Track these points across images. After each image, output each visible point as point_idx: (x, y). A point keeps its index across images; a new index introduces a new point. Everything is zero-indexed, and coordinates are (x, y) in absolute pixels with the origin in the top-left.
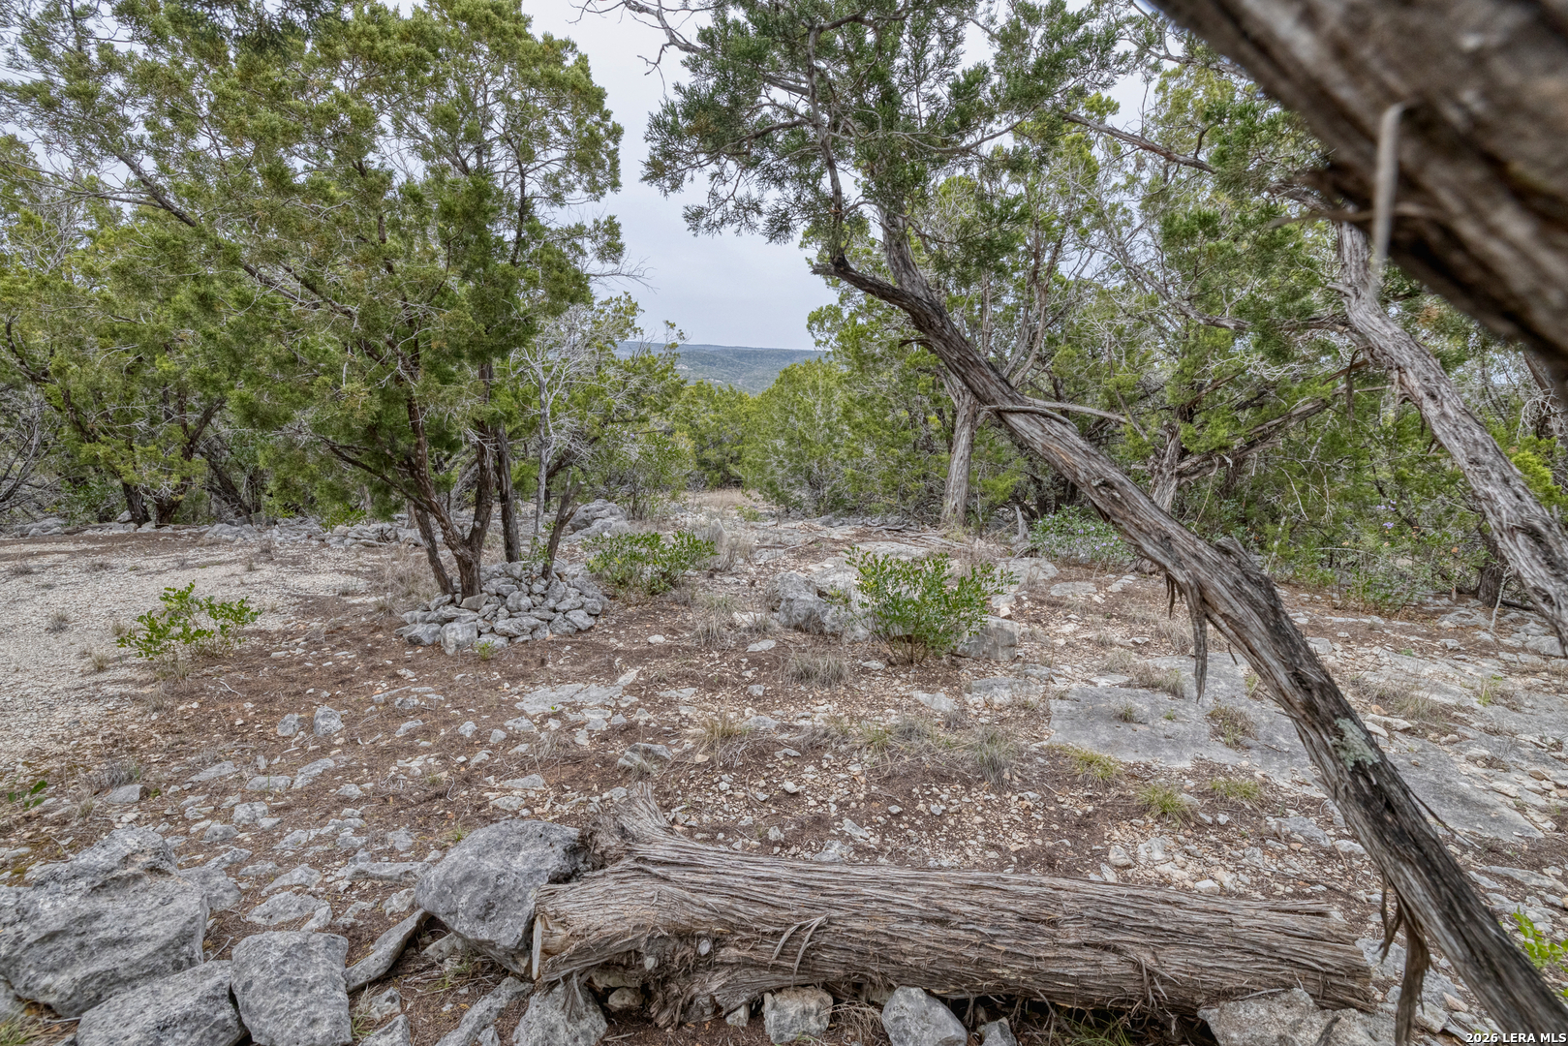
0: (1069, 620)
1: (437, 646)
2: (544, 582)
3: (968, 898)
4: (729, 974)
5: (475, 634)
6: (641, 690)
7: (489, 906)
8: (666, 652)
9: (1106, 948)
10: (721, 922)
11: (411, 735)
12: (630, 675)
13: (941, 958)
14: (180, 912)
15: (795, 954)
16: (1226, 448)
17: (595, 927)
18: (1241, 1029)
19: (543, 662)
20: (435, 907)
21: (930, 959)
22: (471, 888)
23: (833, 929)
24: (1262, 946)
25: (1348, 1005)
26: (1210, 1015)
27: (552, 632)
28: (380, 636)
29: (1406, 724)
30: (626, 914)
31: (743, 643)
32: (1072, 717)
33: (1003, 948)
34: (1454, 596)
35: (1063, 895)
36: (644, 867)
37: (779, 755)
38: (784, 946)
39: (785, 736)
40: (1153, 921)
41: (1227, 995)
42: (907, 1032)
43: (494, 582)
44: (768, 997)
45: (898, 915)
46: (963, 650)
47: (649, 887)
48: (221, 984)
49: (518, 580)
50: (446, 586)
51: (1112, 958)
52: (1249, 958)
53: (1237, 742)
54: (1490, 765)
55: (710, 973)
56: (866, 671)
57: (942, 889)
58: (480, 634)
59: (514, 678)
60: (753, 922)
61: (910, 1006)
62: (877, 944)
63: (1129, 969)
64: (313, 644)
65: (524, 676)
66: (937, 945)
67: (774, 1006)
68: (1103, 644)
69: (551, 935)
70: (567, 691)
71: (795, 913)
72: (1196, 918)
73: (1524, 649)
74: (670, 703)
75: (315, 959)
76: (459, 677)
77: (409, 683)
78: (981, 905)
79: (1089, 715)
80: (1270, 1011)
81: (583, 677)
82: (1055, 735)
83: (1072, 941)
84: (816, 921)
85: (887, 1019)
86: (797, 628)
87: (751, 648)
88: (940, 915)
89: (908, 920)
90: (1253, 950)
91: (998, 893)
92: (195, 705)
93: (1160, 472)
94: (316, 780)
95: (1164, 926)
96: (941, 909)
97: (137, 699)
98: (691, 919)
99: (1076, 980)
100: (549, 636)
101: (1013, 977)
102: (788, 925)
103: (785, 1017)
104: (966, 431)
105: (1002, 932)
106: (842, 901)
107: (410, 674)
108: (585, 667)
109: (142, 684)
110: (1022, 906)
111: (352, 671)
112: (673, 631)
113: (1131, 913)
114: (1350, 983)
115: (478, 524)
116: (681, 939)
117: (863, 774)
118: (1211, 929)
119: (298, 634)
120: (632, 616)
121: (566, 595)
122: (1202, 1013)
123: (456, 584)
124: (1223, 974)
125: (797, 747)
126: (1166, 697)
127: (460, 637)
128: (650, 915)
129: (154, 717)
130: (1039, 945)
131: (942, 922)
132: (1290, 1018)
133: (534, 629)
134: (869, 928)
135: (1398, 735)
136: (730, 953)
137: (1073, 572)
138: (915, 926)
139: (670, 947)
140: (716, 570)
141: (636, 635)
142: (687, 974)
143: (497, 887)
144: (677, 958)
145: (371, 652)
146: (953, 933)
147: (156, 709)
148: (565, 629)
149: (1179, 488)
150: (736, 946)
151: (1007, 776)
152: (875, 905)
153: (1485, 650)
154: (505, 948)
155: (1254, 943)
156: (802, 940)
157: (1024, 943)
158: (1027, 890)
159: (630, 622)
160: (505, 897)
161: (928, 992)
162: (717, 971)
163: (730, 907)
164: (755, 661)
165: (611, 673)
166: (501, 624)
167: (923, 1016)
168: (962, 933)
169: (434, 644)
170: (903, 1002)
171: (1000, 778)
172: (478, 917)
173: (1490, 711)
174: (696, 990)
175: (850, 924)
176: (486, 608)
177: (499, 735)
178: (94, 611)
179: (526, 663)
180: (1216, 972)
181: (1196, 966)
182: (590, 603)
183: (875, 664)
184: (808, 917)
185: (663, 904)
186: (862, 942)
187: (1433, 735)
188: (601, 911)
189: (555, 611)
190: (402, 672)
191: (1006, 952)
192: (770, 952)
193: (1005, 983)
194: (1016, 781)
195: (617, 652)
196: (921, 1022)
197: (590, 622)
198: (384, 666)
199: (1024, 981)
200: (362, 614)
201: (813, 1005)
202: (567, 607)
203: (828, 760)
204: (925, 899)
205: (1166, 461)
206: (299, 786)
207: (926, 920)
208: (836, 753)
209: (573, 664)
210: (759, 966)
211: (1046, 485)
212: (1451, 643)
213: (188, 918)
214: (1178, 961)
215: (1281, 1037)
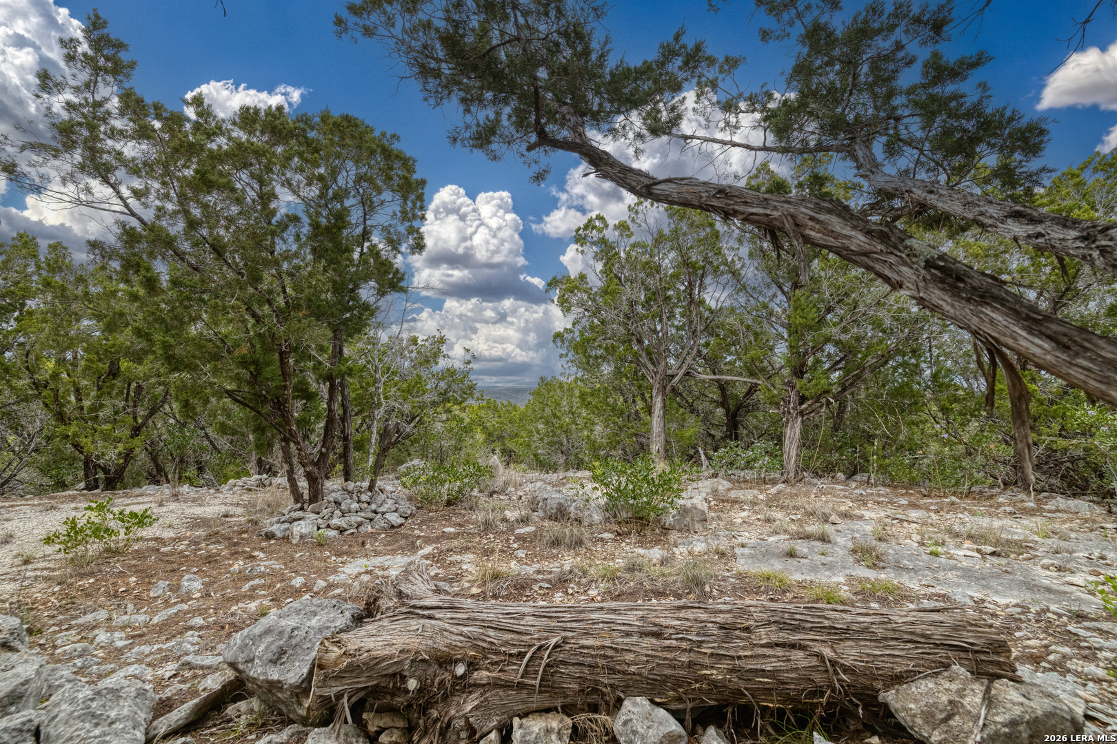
0: (744, 510)
1: (286, 539)
2: (369, 494)
3: (676, 615)
4: (482, 694)
5: (316, 528)
6: (434, 557)
7: (282, 652)
8: (456, 535)
9: (793, 646)
10: (475, 647)
11: (254, 588)
12: (428, 549)
13: (658, 665)
14: (17, 676)
15: (536, 672)
16: (827, 392)
17: (365, 649)
18: (916, 701)
19: (363, 544)
20: (236, 658)
21: (649, 666)
22: (269, 639)
23: (567, 647)
24: (918, 635)
25: (999, 677)
26: (890, 697)
27: (372, 527)
28: (245, 536)
29: (993, 549)
30: (395, 642)
31: (511, 529)
32: (752, 557)
33: (709, 651)
34: (1002, 486)
35: (753, 609)
36: (414, 612)
37: (536, 587)
38: (527, 666)
39: (540, 577)
40: (827, 623)
41: (899, 679)
42: (635, 732)
43: (333, 494)
44: (516, 721)
45: (621, 631)
46: (670, 525)
47: (415, 624)
48: (30, 721)
49: (350, 493)
50: (298, 497)
51: (800, 654)
52: (910, 646)
53: (875, 565)
54: (1059, 570)
55: (465, 696)
56: (602, 540)
57: (656, 611)
58: (319, 528)
59: (339, 555)
60: (501, 646)
61: (636, 710)
62: (605, 657)
63: (814, 662)
64: (195, 542)
65: (347, 553)
66: (654, 653)
67: (521, 726)
68: (768, 520)
69: (327, 651)
70: (377, 561)
71: (536, 636)
72: (861, 619)
73: (1059, 511)
74: (453, 564)
75: (122, 702)
76: (298, 555)
77: (260, 560)
78: (687, 619)
79: (764, 556)
80: (936, 684)
81: (393, 552)
82: (741, 565)
83: (764, 642)
84: (553, 641)
85: (618, 727)
86: (550, 518)
87: (517, 531)
88: (655, 629)
89: (628, 634)
90: (913, 640)
91: (701, 610)
92: (92, 580)
93: (790, 413)
94: (170, 618)
95: (837, 626)
96: (655, 625)
97: (46, 579)
98: (449, 646)
99: (773, 674)
100: (370, 529)
101: (720, 677)
102: (530, 646)
103: (530, 734)
104: (659, 399)
105: (706, 639)
106: (574, 625)
107: (262, 555)
108: (395, 546)
109: (54, 570)
110: (720, 619)
111: (219, 555)
112: (460, 525)
113: (809, 618)
114: (996, 658)
115: (324, 450)
116: (440, 665)
117: (599, 595)
118: (874, 626)
119: (185, 538)
120: (432, 517)
121: (384, 502)
122: (882, 697)
123: (306, 497)
124: (892, 660)
125: (549, 581)
126: (818, 544)
127: (304, 531)
128: (414, 642)
129: (57, 589)
130: (737, 647)
131: (657, 635)
132: (954, 687)
133: (360, 525)
134: (598, 643)
135: (988, 557)
136: (482, 675)
137: (743, 485)
138: (635, 639)
139: (430, 672)
140: (494, 492)
141: (434, 528)
142: (445, 698)
143: (291, 637)
144: (437, 681)
145: (236, 544)
146: (667, 643)
147: (59, 584)
148: (382, 525)
149: (803, 422)
150: (487, 669)
151: (707, 589)
152: (601, 626)
153: (1031, 513)
154: (291, 685)
155: (911, 633)
156: (542, 659)
157: (726, 645)
158: (723, 607)
159: (431, 521)
160: (296, 645)
161: (652, 701)
162: (471, 693)
163: (482, 634)
164: (521, 539)
165: (414, 548)
166: (335, 521)
167: (648, 716)
168: (674, 642)
169: (283, 538)
170: (630, 708)
171: (702, 590)
172: (271, 661)
173: (1049, 541)
174: (453, 712)
175: (581, 642)
176: (325, 511)
177: (321, 583)
178: (35, 531)
179: (350, 546)
180: (886, 659)
181: (868, 655)
182: (402, 509)
183: (607, 535)
184: (547, 638)
185: (426, 634)
186: (592, 656)
187: (1012, 556)
188: (373, 639)
189: (375, 512)
190: (256, 553)
191: (712, 655)
192: (515, 672)
193: (714, 684)
194: (715, 593)
195: (419, 537)
196: (646, 722)
197: (401, 521)
198: (244, 552)
199: (730, 681)
200: (235, 525)
201: (555, 724)
202: (384, 510)
203: (572, 588)
204: (642, 618)
205: (792, 405)
206: (156, 622)
207: (643, 634)
208: (579, 584)
209: (385, 545)
210: (507, 686)
211: (718, 437)
212: (1008, 509)
213: (21, 680)
214: (853, 652)
215: (951, 702)
